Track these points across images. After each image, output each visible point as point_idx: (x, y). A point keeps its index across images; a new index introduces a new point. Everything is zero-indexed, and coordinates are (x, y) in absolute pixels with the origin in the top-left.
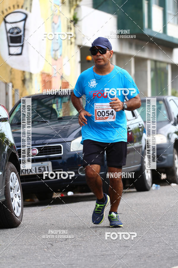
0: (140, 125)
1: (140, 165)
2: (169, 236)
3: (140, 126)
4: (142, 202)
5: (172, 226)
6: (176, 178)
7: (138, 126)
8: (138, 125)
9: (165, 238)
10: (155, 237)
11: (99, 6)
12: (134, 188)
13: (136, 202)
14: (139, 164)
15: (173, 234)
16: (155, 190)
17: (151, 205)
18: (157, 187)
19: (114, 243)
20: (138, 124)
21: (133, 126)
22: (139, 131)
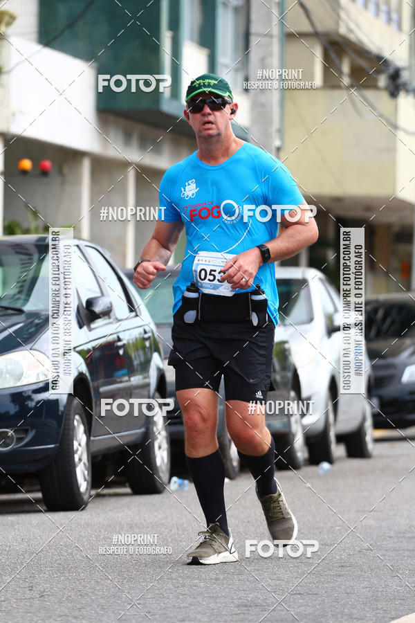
0: (145, 332)
1: (143, 430)
2: (210, 603)
3: (146, 336)
4: (145, 520)
5: (217, 579)
6: (229, 464)
7: (141, 334)
8: (143, 332)
9: (199, 609)
10: (174, 606)
11: (55, 38)
12: (127, 484)
13: (129, 519)
14: (140, 428)
15: (217, 601)
16: (177, 491)
17: (166, 529)
18: (180, 485)
19: (75, 617)
20: (141, 330)
21: (130, 335)
22: (144, 348)
